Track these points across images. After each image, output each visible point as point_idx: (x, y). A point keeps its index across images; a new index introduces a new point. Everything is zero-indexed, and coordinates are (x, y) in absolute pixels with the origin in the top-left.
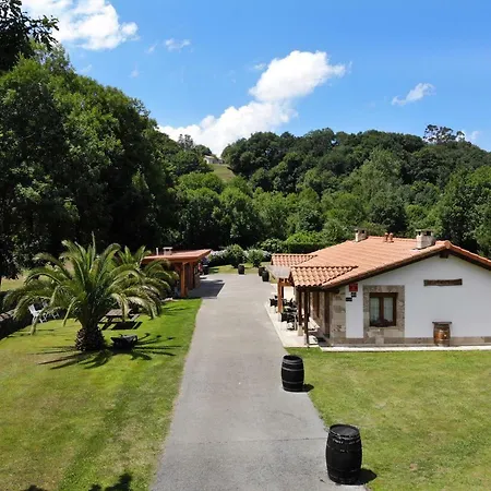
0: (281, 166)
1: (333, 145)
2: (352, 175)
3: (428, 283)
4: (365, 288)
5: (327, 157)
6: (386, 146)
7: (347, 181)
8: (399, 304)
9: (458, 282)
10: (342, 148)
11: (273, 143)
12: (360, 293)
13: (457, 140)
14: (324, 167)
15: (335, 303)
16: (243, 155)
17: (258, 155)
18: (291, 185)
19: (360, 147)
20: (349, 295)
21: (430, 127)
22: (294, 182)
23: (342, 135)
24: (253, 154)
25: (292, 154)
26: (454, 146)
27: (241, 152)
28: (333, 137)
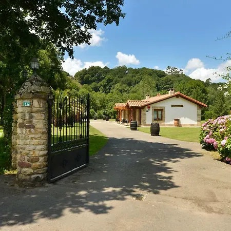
0: (104, 82)
1: (127, 73)
2: (136, 86)
3: (172, 106)
4: (152, 107)
5: (125, 78)
6: (150, 74)
7: (134, 89)
8: (163, 113)
9: (182, 106)
10: (130, 75)
11: (99, 71)
12: (151, 109)
13: (180, 73)
14: (123, 83)
15: (143, 112)
16: (86, 76)
17: (92, 76)
18: (108, 90)
19: (138, 74)
20: (147, 110)
21: (169, 67)
22: (110, 89)
23: (130, 69)
24: (90, 76)
25: (108, 76)
26: (178, 76)
27: (85, 75)
28: (127, 70)
